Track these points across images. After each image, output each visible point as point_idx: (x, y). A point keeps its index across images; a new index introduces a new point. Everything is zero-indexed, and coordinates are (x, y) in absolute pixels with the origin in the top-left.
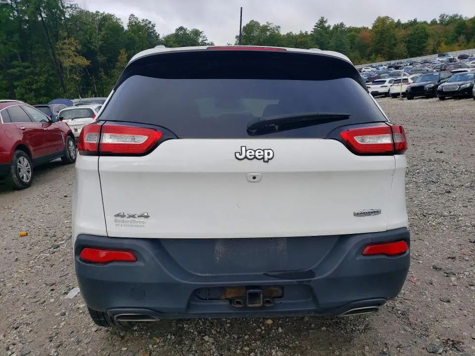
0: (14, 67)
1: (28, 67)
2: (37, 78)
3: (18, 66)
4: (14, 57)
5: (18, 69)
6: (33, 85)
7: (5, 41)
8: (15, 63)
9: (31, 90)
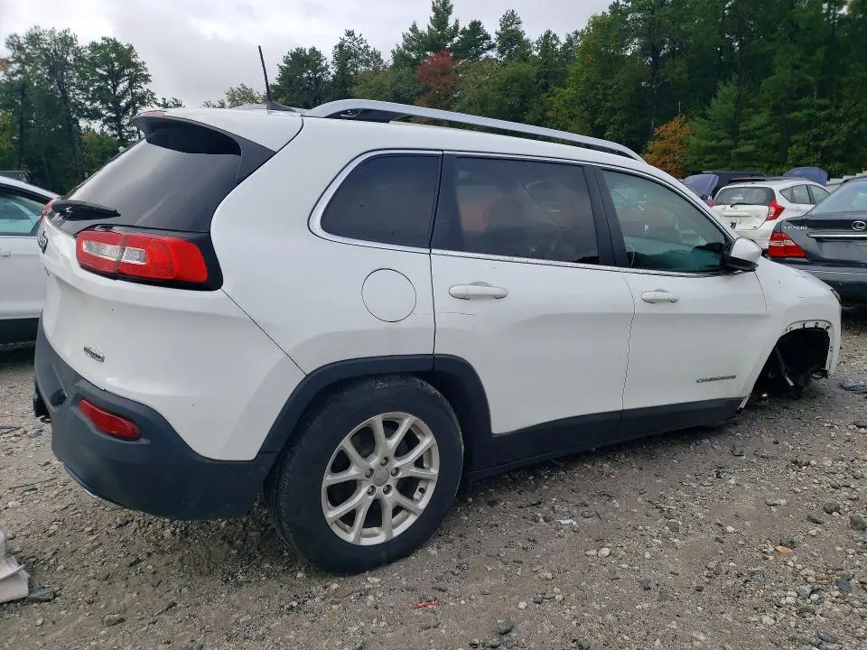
0: (798, 108)
1: (825, 108)
2: (833, 127)
3: (807, 107)
4: (804, 90)
5: (805, 111)
6: (823, 140)
7: (797, 63)
8: (805, 100)
9: (817, 149)
